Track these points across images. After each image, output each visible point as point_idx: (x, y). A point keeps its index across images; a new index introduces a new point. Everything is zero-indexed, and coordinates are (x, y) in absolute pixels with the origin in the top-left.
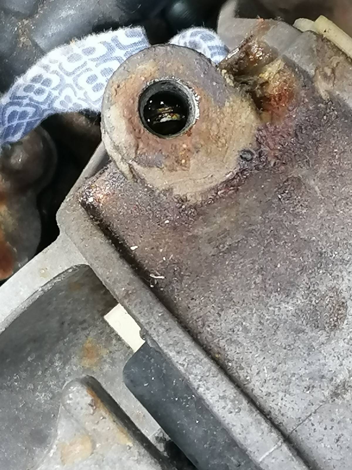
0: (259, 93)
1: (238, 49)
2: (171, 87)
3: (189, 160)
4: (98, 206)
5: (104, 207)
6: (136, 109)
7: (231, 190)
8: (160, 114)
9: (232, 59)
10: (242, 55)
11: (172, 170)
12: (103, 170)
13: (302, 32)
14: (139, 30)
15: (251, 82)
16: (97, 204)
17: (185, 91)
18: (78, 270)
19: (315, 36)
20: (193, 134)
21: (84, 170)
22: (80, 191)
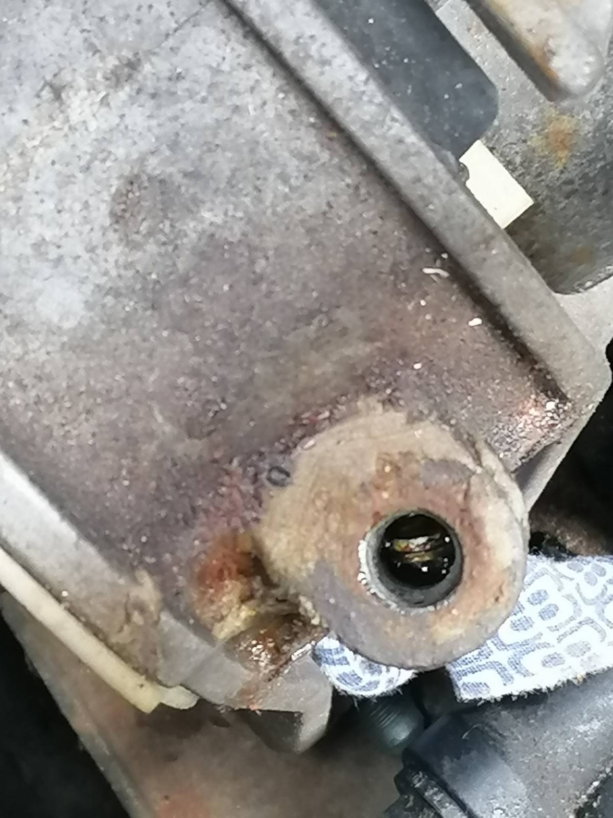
0: (257, 583)
1: (294, 658)
2: (407, 597)
3: (377, 471)
4: (537, 394)
5: (528, 393)
6: (467, 560)
7: (307, 418)
8: (427, 551)
9: (304, 641)
10: (285, 648)
11: (407, 455)
12: (528, 455)
13: (181, 685)
14: (466, 695)
15: (271, 602)
16: (539, 399)
17: (383, 588)
18: (575, 285)
19: (160, 677)
20: (370, 515)
21: (563, 456)
22: (569, 422)
